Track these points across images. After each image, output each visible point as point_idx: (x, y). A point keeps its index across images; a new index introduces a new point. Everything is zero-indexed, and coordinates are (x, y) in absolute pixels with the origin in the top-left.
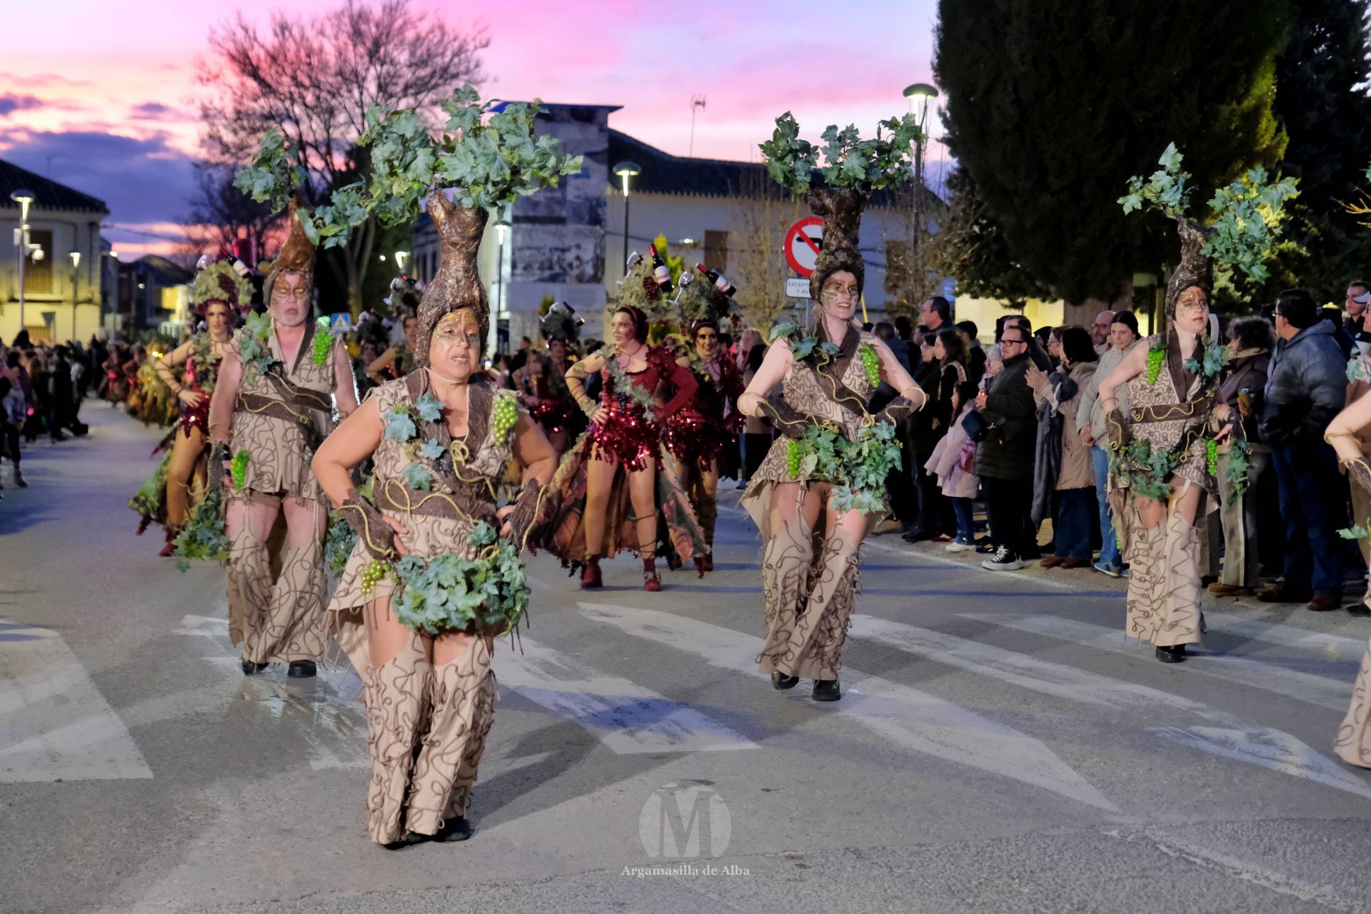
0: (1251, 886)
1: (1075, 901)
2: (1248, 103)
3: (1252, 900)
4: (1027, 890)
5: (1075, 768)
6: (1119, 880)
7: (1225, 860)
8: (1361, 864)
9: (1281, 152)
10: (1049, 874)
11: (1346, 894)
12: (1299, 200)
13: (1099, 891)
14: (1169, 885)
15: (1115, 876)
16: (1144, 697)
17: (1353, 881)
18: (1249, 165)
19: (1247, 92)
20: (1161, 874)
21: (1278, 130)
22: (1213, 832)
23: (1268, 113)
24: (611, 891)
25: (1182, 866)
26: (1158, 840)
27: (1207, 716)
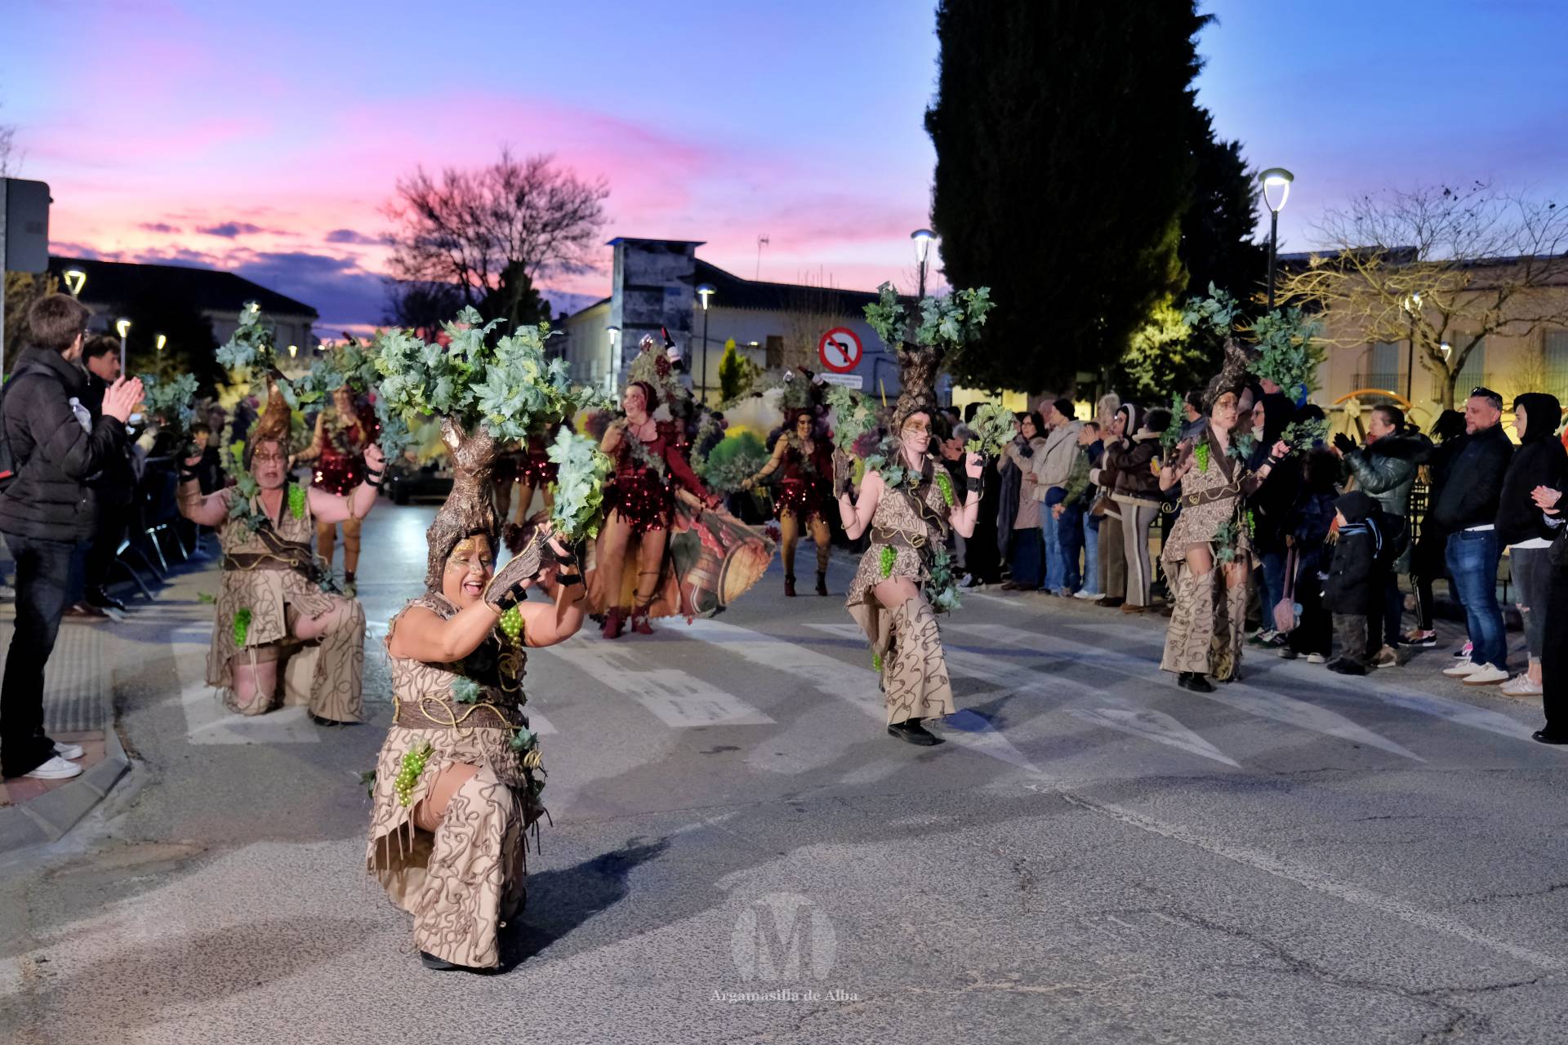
0: (1128, 826)
1: (999, 837)
2: (1161, 248)
3: (1128, 836)
6: (1033, 822)
7: (1112, 807)
8: (1209, 810)
10: (982, 818)
11: (1196, 832)
13: (1017, 830)
14: (1069, 826)
15: (1030, 820)
16: (1064, 687)
17: (1201, 822)
18: (1161, 294)
20: (1064, 818)
21: (1183, 268)
22: (1106, 787)
23: (1174, 256)
26: (1065, 792)
27: (1108, 701)
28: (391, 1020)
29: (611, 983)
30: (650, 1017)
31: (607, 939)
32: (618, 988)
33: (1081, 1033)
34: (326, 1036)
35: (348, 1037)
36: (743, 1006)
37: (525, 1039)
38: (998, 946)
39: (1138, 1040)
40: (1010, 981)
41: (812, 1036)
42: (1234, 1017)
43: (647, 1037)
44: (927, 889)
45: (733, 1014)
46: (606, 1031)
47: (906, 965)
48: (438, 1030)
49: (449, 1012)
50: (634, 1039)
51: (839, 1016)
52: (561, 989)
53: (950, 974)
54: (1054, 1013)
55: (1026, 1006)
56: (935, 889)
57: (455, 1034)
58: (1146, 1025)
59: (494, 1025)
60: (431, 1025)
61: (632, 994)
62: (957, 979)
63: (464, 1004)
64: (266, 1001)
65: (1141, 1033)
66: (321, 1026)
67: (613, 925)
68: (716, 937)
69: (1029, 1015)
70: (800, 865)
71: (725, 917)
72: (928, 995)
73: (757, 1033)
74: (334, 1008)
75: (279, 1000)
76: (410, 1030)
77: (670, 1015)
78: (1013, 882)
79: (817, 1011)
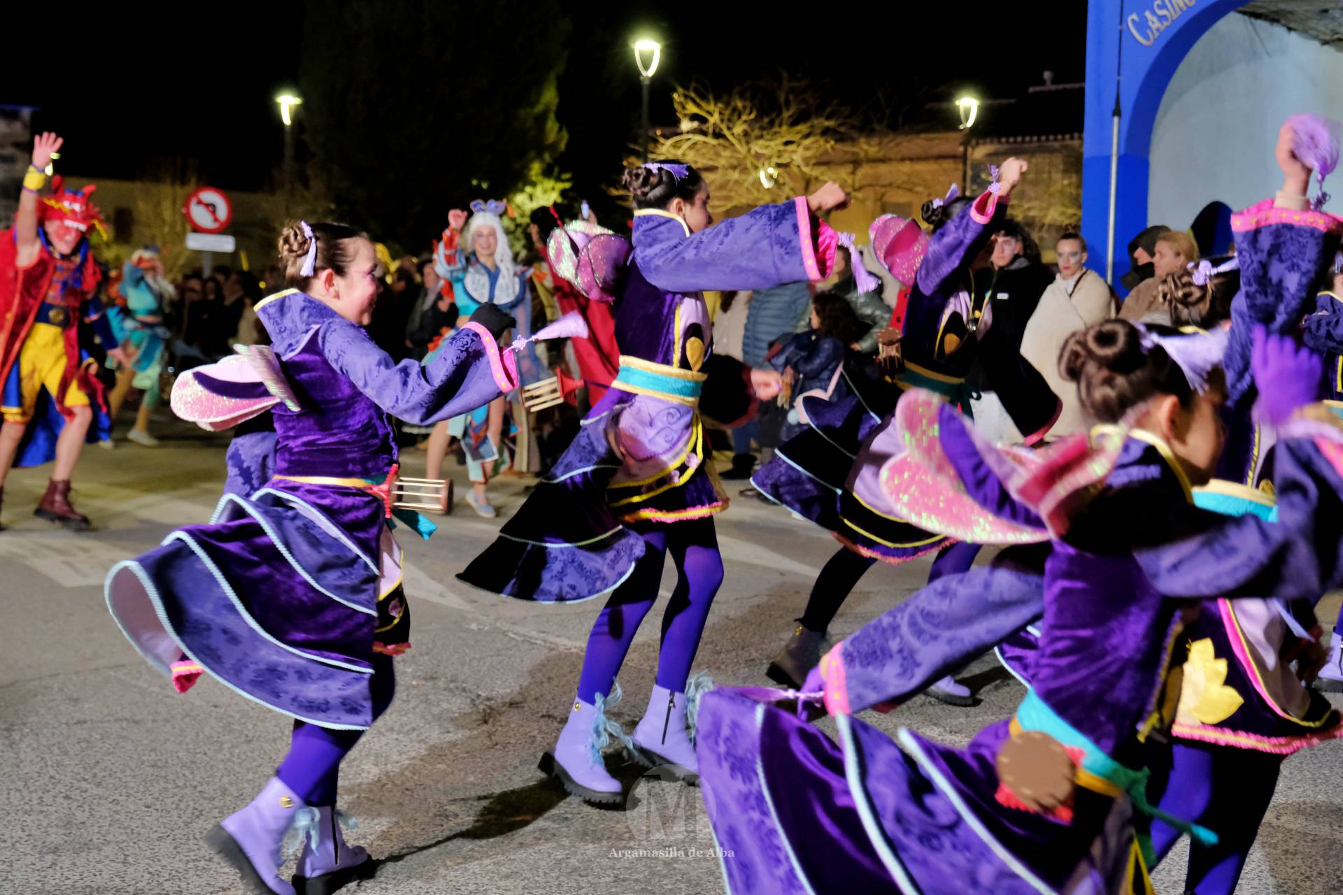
1: (449, 675)
2: (539, 108)
4: (409, 670)
5: (440, 581)
6: (479, 660)
7: (558, 640)
9: (562, 146)
10: (426, 657)
12: (571, 189)
13: (466, 667)
14: (519, 660)
15: (477, 656)
17: (651, 649)
18: (539, 156)
19: (537, 101)
20: (511, 653)
21: (560, 130)
22: (547, 622)
23: (552, 116)
24: (66, 690)
25: (526, 646)
26: (506, 629)
29: (40, 852)
30: (93, 884)
31: (27, 807)
32: (49, 858)
33: (579, 857)
36: (202, 863)
38: (472, 779)
44: (383, 730)
45: (191, 872)
47: (377, 806)
53: (427, 812)
56: (392, 729)
61: (68, 863)
62: (436, 815)
67: (31, 792)
68: (156, 795)
69: (521, 844)
70: (238, 716)
71: (163, 773)
72: (408, 833)
77: (117, 880)
78: (474, 717)
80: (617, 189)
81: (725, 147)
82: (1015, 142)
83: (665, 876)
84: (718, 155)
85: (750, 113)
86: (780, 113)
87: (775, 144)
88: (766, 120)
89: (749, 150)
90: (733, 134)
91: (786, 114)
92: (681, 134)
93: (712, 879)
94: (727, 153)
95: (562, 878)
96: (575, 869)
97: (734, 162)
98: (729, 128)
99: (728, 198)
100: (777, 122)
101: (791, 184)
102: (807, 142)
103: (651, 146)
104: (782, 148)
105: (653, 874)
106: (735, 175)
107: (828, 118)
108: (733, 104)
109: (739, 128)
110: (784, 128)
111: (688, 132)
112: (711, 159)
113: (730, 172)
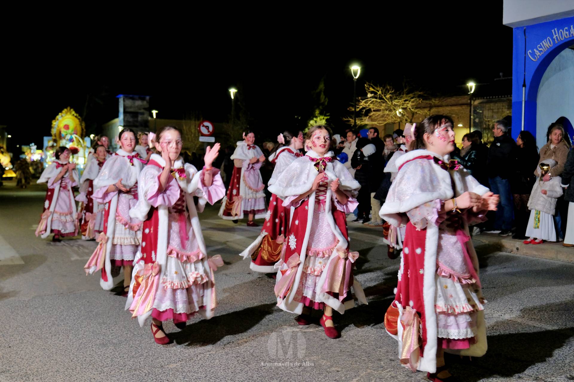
2: (318, 91)
9: (326, 103)
18: (318, 107)
21: (325, 98)
23: (322, 93)
28: (65, 356)
34: (40, 363)
35: (49, 363)
37: (120, 359)
39: (349, 344)
40: (299, 328)
41: (230, 351)
42: (382, 335)
43: (167, 355)
46: (150, 354)
48: (85, 358)
49: (88, 352)
50: (162, 356)
51: (238, 344)
52: (131, 342)
54: (317, 337)
55: (307, 336)
57: (92, 359)
58: (351, 339)
59: (107, 355)
60: (82, 357)
63: (94, 349)
64: (13, 353)
65: (350, 342)
66: (37, 360)
73: (209, 351)
74: (42, 353)
75: (19, 352)
76: (73, 359)
79: (230, 343)
80: (346, 118)
81: (383, 103)
82: (490, 98)
83: (358, 350)
84: (381, 105)
85: (392, 91)
86: (403, 90)
87: (402, 101)
88: (398, 93)
89: (392, 103)
90: (386, 98)
91: (405, 91)
92: (368, 98)
93: (374, 352)
94: (384, 105)
95: (322, 350)
96: (327, 347)
97: (387, 108)
98: (385, 96)
99: (385, 121)
100: (402, 93)
101: (407, 115)
102: (412, 100)
103: (357, 103)
104: (403, 102)
105: (354, 350)
106: (387, 112)
107: (420, 92)
108: (386, 87)
109: (388, 96)
110: (405, 95)
111: (370, 98)
112: (378, 107)
113: (385, 111)
